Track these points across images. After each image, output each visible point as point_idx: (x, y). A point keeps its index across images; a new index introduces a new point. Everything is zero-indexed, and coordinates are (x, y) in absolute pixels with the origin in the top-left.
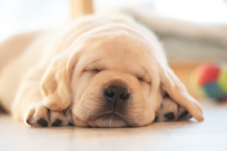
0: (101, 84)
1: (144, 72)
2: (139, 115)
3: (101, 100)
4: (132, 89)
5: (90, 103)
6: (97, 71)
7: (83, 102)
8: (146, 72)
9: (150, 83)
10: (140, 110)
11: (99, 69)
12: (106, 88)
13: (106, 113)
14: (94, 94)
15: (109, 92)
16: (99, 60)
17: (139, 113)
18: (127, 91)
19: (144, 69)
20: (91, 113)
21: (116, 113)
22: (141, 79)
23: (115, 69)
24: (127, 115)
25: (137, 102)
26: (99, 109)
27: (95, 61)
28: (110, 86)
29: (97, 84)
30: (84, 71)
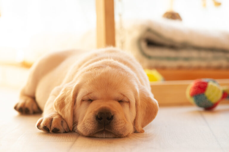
0: (93, 112)
1: (122, 96)
2: (122, 127)
3: (95, 123)
4: (114, 112)
5: (88, 125)
6: (90, 101)
7: (84, 124)
8: (124, 96)
9: (129, 102)
10: (122, 124)
11: (92, 99)
12: (97, 114)
13: (99, 131)
14: (90, 119)
15: (99, 117)
16: (91, 93)
17: (122, 126)
18: (111, 114)
19: (122, 94)
20: (90, 131)
21: (106, 129)
22: (121, 102)
23: (102, 99)
24: (113, 130)
25: (120, 120)
26: (94, 129)
27: (88, 94)
28: (99, 113)
29: (91, 112)
30: (83, 101)
